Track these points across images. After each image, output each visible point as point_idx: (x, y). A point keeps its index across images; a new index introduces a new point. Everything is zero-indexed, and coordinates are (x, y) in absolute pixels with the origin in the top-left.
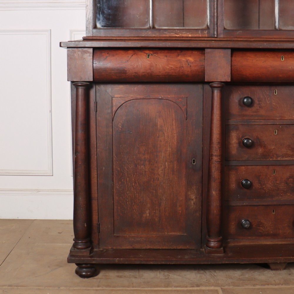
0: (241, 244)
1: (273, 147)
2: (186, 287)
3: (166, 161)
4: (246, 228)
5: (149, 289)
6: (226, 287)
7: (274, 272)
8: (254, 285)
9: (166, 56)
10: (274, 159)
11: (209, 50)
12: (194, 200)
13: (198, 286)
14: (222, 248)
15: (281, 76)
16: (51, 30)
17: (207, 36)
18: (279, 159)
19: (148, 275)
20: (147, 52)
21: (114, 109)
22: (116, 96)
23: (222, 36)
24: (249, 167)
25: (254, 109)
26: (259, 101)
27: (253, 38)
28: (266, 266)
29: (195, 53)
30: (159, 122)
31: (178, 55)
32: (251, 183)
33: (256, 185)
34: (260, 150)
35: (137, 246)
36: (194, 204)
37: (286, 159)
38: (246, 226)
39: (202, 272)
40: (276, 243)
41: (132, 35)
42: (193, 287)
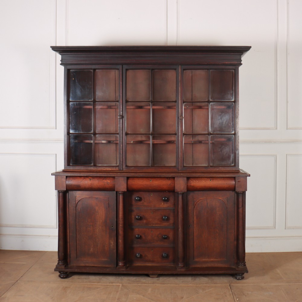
0: (137, 265)
1: (151, 220)
2: (107, 283)
3: (100, 226)
4: (138, 258)
5: (90, 284)
6: (124, 284)
7: (152, 279)
8: (138, 284)
9: (98, 180)
10: (152, 225)
11: (117, 177)
12: (113, 244)
13: (112, 283)
14: (125, 267)
15: (150, 188)
16: (56, 154)
17: (118, 169)
18: (154, 225)
19: (92, 278)
20: (90, 178)
21: (77, 202)
22: (77, 196)
23: (125, 170)
24: (140, 229)
25: (141, 202)
26: (144, 199)
27: (138, 171)
28: (147, 275)
29: (111, 178)
30: (97, 208)
31: (103, 180)
32: (140, 236)
33: (144, 237)
34: (145, 221)
35: (87, 265)
36: (113, 246)
37: (157, 225)
38: (138, 256)
39: (118, 277)
40: (154, 265)
41: (85, 169)
42: (110, 283)
